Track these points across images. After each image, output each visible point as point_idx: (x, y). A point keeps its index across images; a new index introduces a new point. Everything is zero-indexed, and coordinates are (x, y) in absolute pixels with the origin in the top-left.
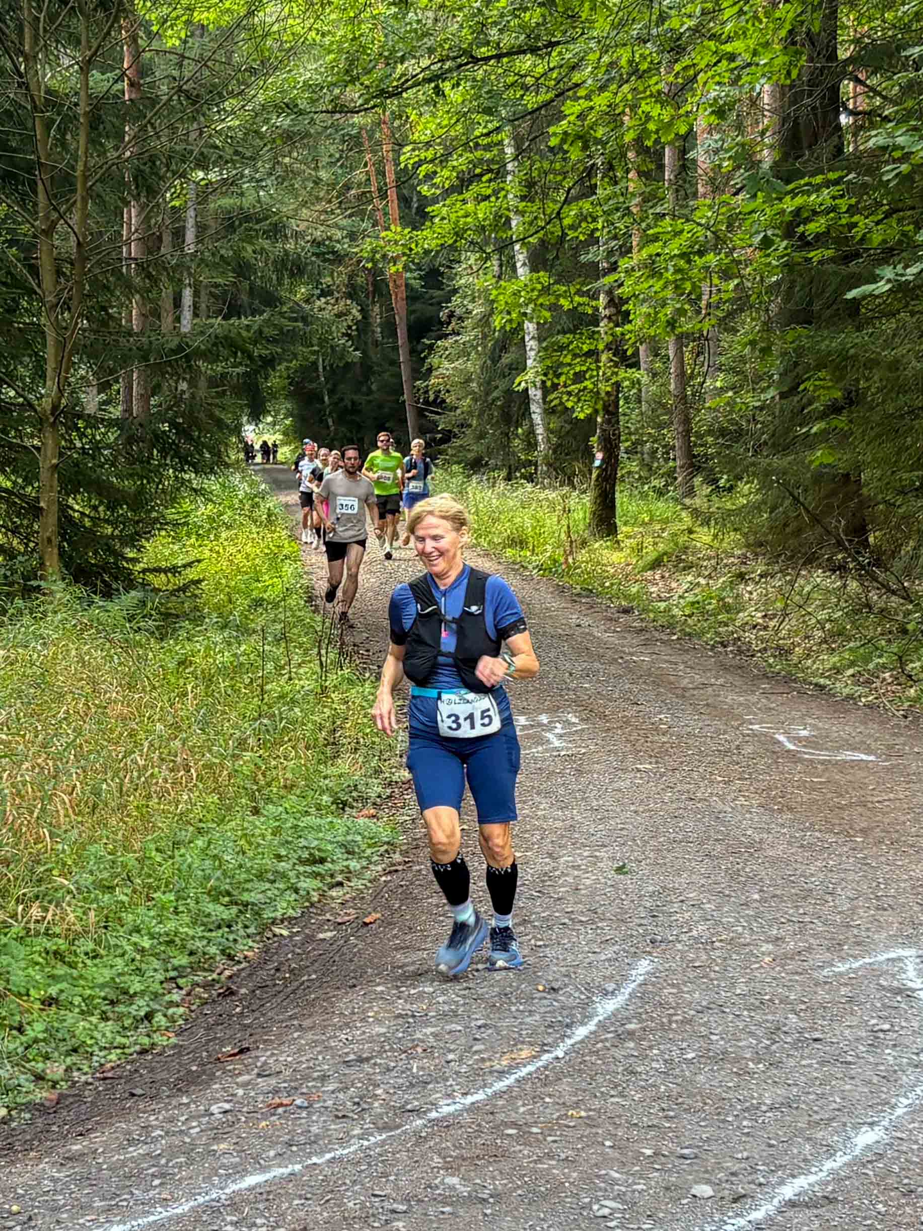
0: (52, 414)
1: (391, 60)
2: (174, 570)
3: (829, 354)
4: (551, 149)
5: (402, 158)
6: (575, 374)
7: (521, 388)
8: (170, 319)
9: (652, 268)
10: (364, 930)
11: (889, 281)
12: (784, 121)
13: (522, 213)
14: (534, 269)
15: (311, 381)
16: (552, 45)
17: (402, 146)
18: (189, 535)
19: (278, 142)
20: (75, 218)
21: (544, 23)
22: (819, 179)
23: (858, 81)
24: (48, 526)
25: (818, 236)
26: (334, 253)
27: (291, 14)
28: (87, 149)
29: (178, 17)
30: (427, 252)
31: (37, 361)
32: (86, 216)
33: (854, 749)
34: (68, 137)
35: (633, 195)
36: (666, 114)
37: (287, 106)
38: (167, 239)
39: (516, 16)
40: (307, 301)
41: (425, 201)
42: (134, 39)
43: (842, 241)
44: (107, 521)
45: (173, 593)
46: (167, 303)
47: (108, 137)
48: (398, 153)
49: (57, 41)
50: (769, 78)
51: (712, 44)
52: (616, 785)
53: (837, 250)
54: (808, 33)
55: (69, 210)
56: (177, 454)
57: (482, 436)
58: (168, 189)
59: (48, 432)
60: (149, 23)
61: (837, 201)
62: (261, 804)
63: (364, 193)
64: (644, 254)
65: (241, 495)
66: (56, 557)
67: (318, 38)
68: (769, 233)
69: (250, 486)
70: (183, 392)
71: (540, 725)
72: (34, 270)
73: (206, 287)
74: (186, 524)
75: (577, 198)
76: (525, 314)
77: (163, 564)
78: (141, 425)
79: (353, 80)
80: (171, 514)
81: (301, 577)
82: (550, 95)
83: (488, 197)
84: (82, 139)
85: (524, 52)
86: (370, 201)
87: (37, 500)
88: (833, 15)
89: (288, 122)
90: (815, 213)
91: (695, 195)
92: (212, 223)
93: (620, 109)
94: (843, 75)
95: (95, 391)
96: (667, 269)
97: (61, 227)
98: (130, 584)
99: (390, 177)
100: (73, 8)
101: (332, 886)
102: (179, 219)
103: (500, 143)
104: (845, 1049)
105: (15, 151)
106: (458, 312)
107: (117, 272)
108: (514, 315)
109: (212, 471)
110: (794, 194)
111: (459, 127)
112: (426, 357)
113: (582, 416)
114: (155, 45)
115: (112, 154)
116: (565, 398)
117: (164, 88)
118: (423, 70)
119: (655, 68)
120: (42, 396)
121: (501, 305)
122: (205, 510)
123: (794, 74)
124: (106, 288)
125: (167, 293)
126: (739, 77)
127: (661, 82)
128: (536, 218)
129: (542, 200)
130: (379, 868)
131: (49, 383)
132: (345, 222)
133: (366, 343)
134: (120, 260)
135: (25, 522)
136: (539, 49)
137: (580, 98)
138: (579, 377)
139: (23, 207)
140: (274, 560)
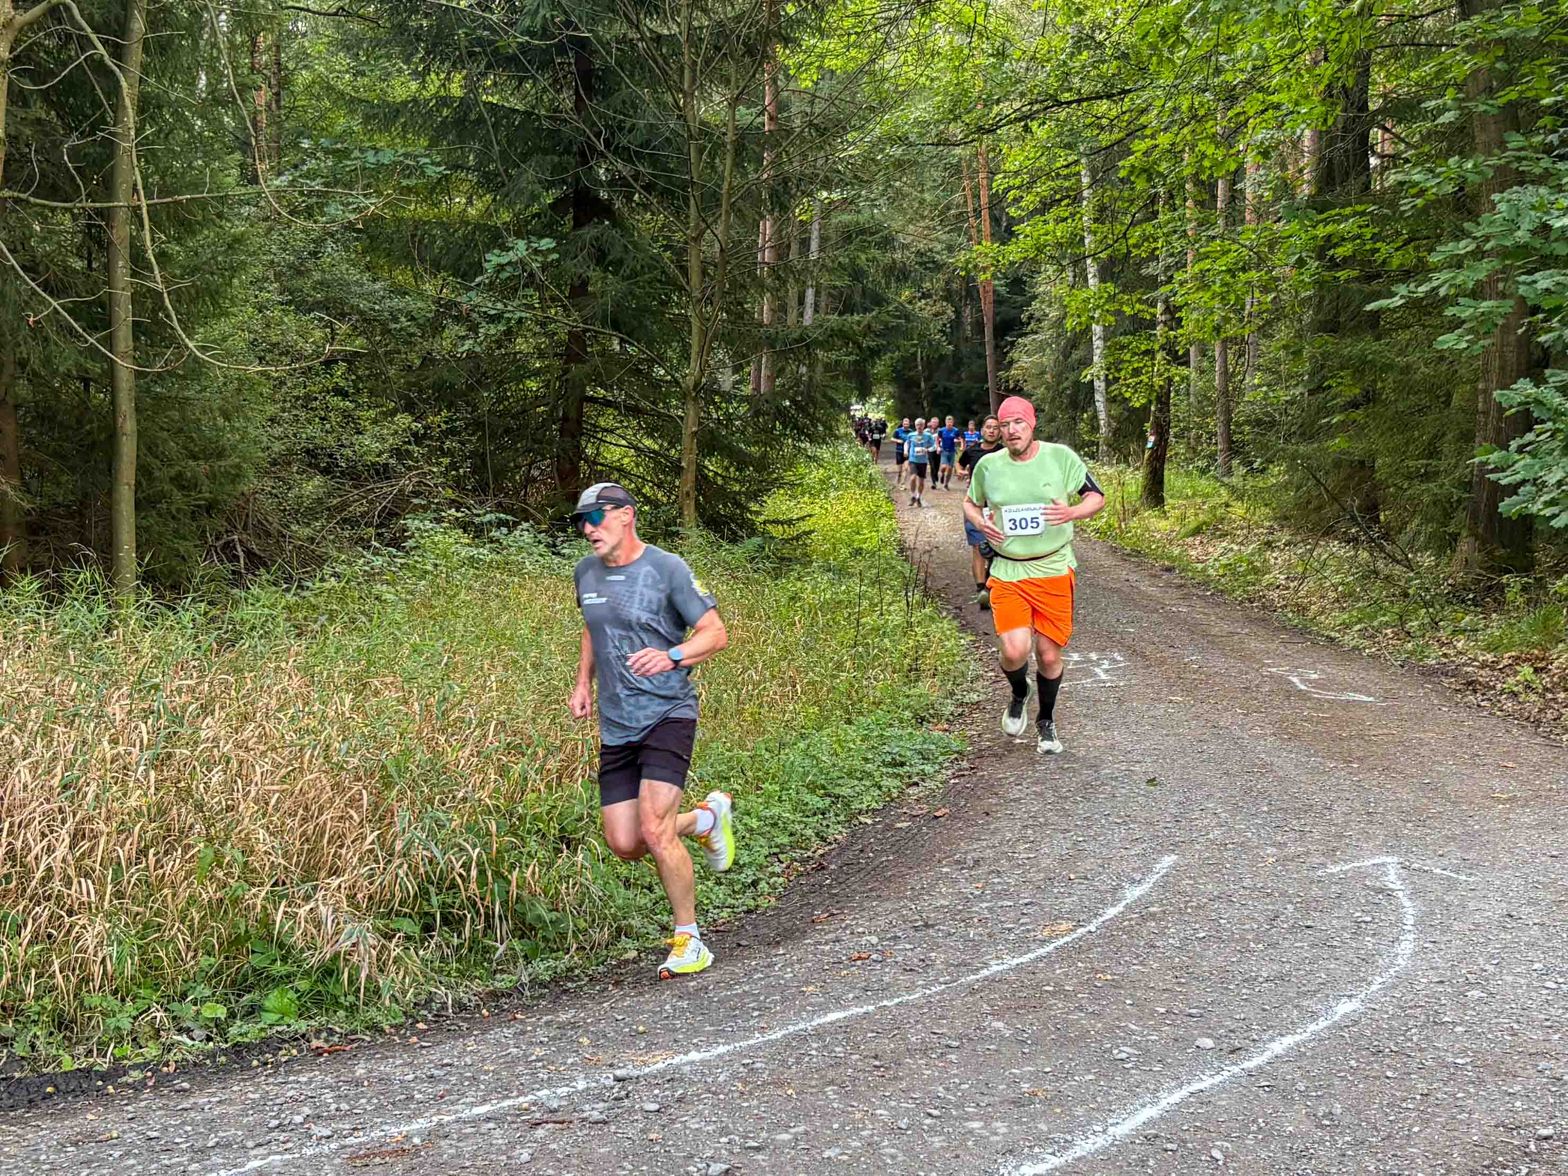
0: (694, 389)
1: (988, 103)
2: (790, 522)
3: (1350, 359)
4: (1122, 180)
5: (994, 185)
6: (1134, 369)
7: (1086, 380)
8: (795, 313)
9: (1203, 282)
10: (935, 822)
11: (1402, 297)
12: (1321, 160)
13: (1095, 233)
14: (1103, 280)
15: (910, 370)
16: (1125, 92)
17: (994, 174)
18: (803, 494)
19: (891, 169)
20: (719, 229)
21: (1120, 73)
22: (1348, 211)
23: (1386, 130)
24: (686, 483)
25: (1345, 259)
26: (934, 262)
27: (906, 62)
28: (732, 171)
29: (811, 63)
30: (1012, 263)
31: (684, 346)
32: (728, 227)
33: (1355, 692)
34: (717, 161)
35: (1190, 221)
36: (1220, 154)
37: (900, 138)
38: (795, 247)
39: (1095, 68)
40: (910, 303)
41: (1012, 221)
42: (774, 80)
43: (1362, 263)
44: (736, 480)
45: (786, 541)
46: (793, 302)
47: (749, 161)
48: (992, 180)
49: (711, 82)
50: (1308, 125)
51: (1260, 96)
52: (1151, 713)
53: (1361, 271)
54: (1344, 86)
55: (715, 221)
56: (795, 427)
57: (1053, 419)
58: (797, 206)
59: (690, 406)
60: (787, 68)
61: (1364, 230)
62: (854, 716)
63: (961, 213)
64: (1196, 269)
65: (848, 462)
66: (693, 508)
67: (928, 83)
68: (1304, 254)
69: (856, 455)
70: (802, 375)
71: (1091, 661)
72: (684, 270)
73: (827, 288)
74: (801, 485)
75: (1140, 222)
76: (1093, 318)
77: (781, 518)
78: (767, 402)
79: (955, 119)
80: (789, 476)
81: (895, 531)
82: (1121, 134)
83: (1067, 218)
84: (729, 162)
85: (1101, 98)
86: (967, 220)
87: (679, 460)
88: (1366, 73)
89: (900, 151)
90: (1344, 239)
91: (1243, 221)
92: (833, 236)
93: (1180, 148)
94: (1372, 123)
95: (730, 373)
96: (1214, 283)
97: (708, 235)
98: (753, 532)
99: (984, 200)
100: (725, 54)
101: (909, 785)
102: (806, 231)
103: (1078, 173)
104: (1333, 935)
105: (672, 171)
106: (1037, 314)
107: (752, 274)
108: (1083, 319)
109: (825, 442)
110: (1326, 222)
111: (1043, 159)
112: (1008, 352)
113: (1137, 405)
114: (792, 86)
115: (752, 176)
116: (1124, 389)
117: (798, 122)
118: (1015, 111)
119: (1210, 114)
120: (687, 375)
121: (1072, 309)
122: (815, 475)
123: (1330, 122)
124: (743, 287)
125: (793, 292)
126: (1283, 123)
127: (1217, 126)
128: (1105, 237)
129: (1111, 223)
130: (949, 772)
131: (692, 364)
132: (944, 237)
133: (958, 339)
134: (755, 264)
135: (669, 478)
136: (1114, 95)
137: (1147, 137)
138: (1137, 372)
139: (678, 218)
140: (874, 516)
